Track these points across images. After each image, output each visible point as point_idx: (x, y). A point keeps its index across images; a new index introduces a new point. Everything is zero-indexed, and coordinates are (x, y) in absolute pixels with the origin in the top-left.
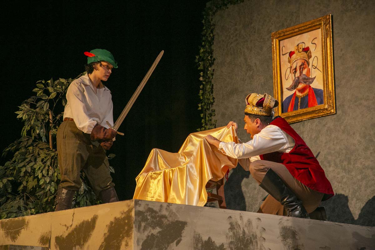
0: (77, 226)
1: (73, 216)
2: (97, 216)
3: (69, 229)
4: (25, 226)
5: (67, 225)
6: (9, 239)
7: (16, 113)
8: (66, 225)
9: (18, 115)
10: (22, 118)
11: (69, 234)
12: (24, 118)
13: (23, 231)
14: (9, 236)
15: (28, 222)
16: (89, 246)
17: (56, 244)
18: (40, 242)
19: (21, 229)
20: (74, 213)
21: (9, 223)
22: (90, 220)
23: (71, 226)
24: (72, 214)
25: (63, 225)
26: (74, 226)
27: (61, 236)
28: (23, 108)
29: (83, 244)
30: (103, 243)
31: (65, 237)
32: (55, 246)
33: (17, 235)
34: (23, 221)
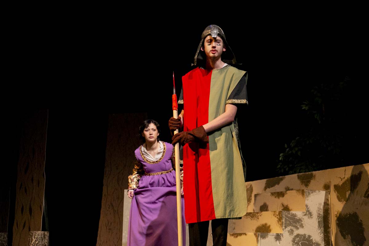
0: (348, 178)
1: (345, 171)
2: (362, 171)
3: (343, 180)
4: (313, 178)
5: (342, 178)
6: (304, 186)
7: (302, 106)
8: (340, 178)
9: (302, 107)
10: (305, 109)
11: (343, 183)
12: (306, 109)
13: (312, 181)
14: (304, 184)
15: (314, 175)
16: (357, 191)
17: (334, 189)
18: (324, 188)
19: (311, 180)
20: (345, 170)
21: (303, 176)
22: (357, 174)
23: (344, 178)
24: (344, 171)
25: (338, 178)
26: (346, 178)
27: (338, 185)
28: (305, 103)
29: (354, 190)
30: (368, 189)
31: (340, 185)
32: (334, 191)
33: (309, 184)
34: (312, 175)
